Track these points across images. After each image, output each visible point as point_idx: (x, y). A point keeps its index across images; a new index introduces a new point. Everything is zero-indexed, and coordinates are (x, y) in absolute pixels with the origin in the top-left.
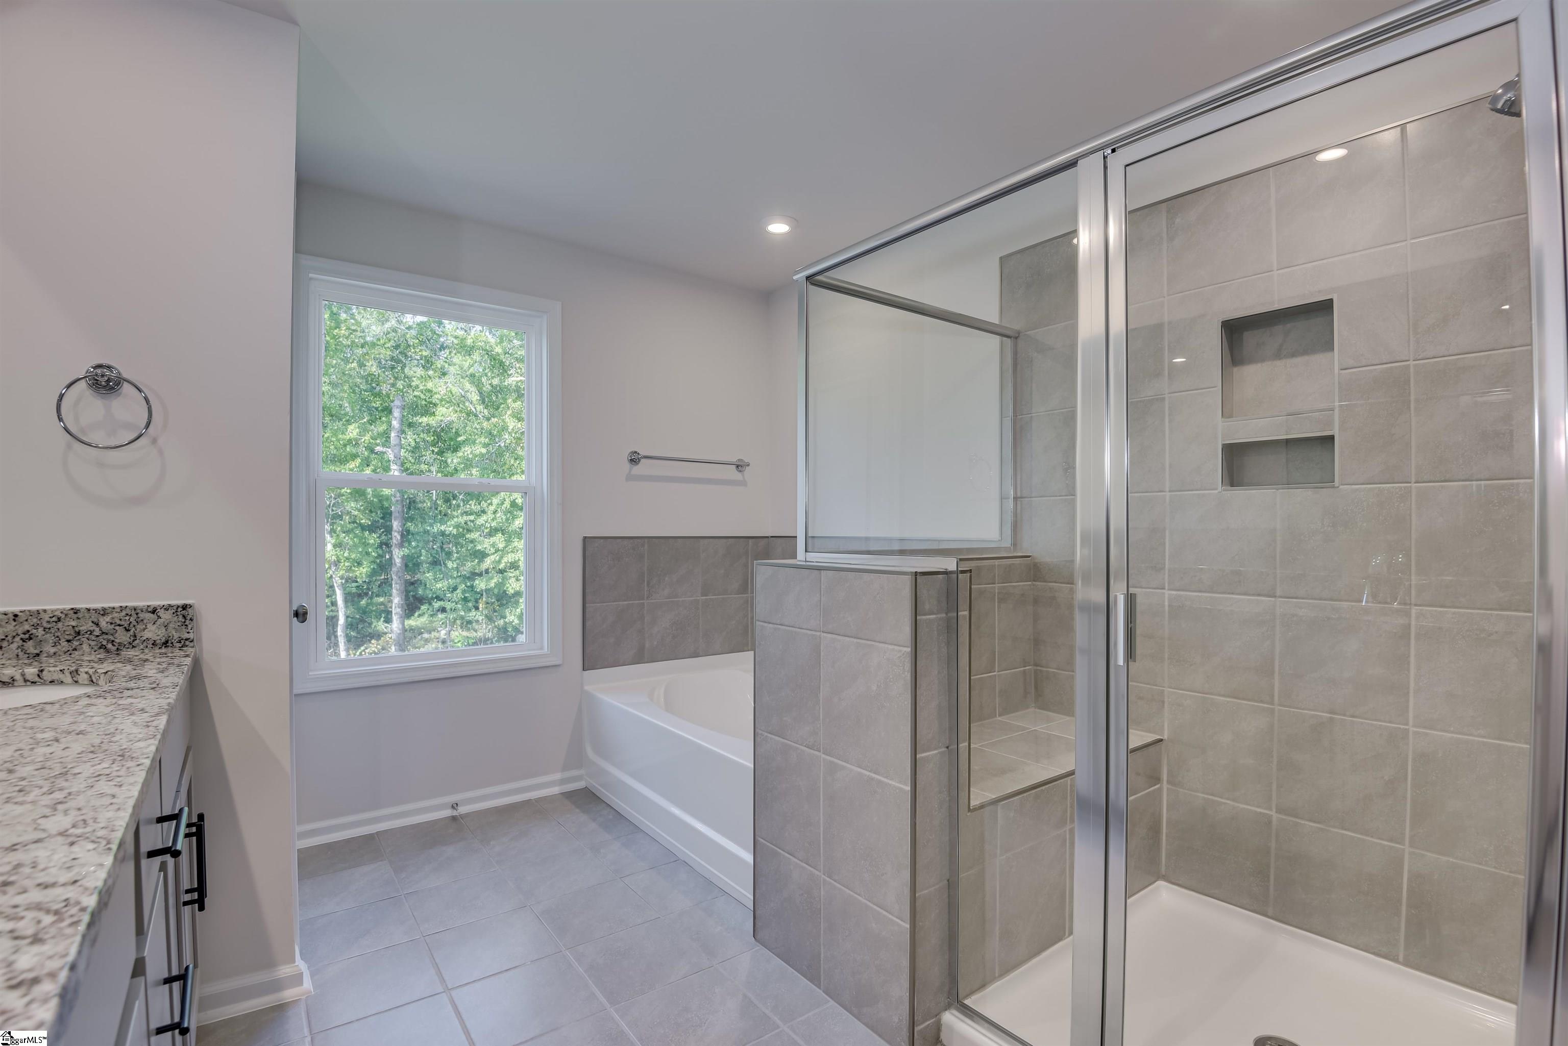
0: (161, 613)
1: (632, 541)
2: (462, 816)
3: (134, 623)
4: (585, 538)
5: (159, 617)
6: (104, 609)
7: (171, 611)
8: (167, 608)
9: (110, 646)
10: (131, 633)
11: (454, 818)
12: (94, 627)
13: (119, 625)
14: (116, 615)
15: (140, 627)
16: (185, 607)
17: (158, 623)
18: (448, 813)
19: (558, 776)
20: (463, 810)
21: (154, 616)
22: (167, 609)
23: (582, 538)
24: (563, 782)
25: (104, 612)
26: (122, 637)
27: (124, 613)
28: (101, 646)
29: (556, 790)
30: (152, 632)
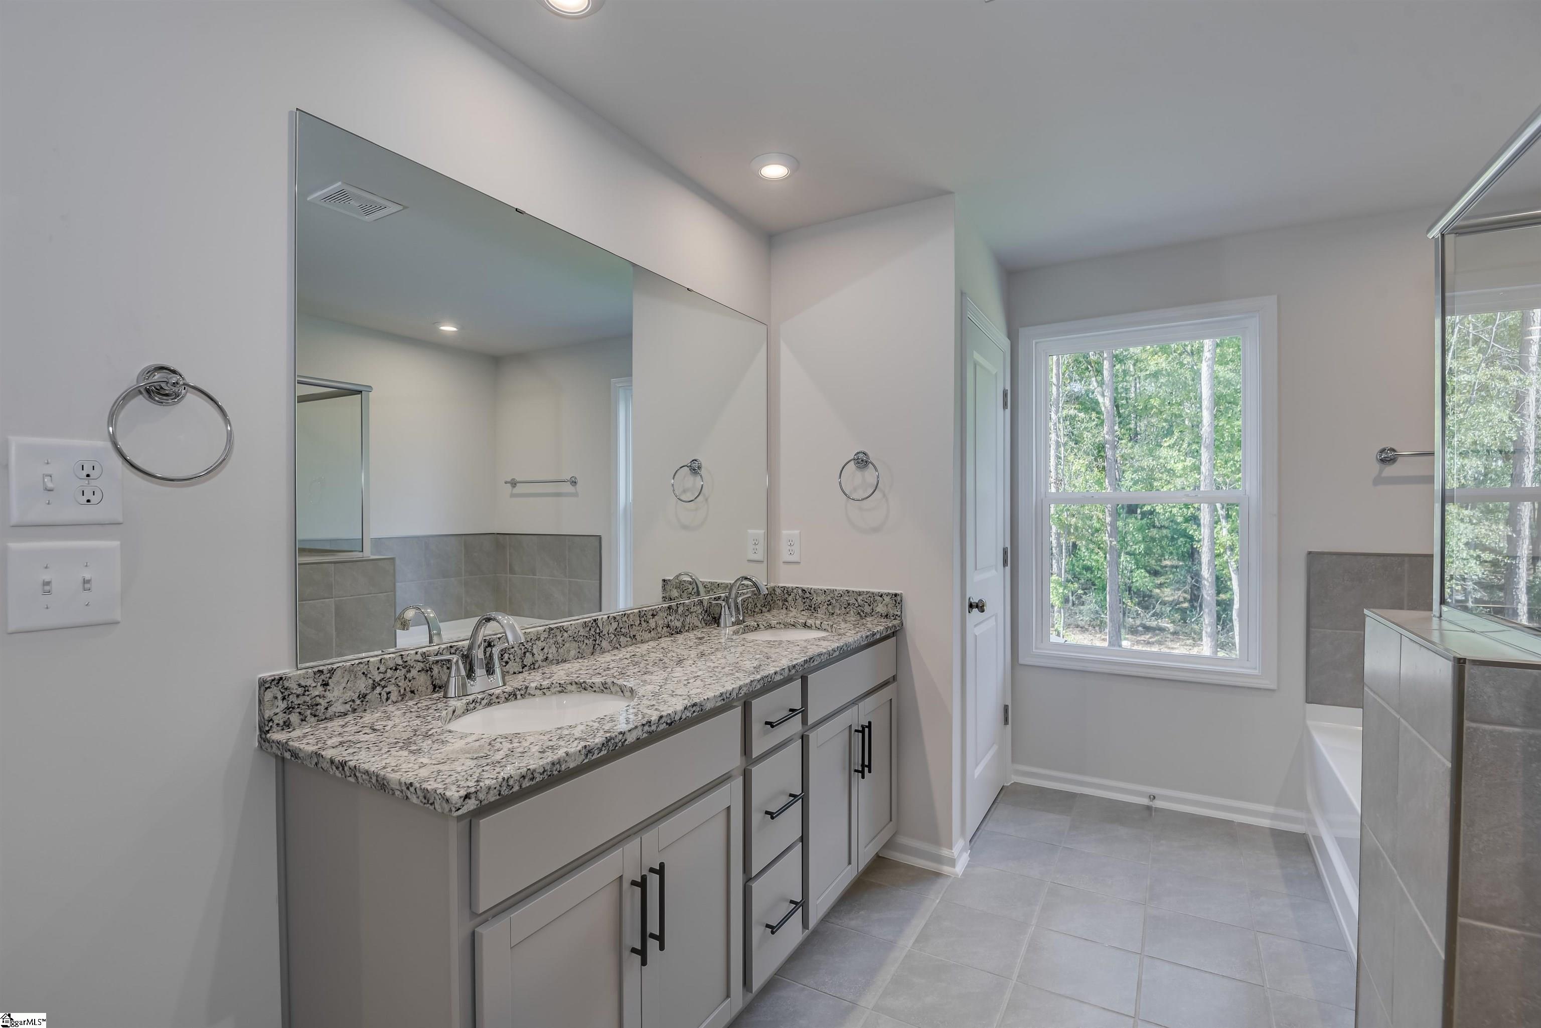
0: (885, 597)
1: (1382, 558)
2: (1157, 810)
3: (872, 602)
4: (1310, 553)
5: (884, 600)
6: (860, 592)
7: (889, 597)
8: (888, 594)
9: (862, 613)
10: (871, 607)
11: (1149, 808)
12: (855, 602)
13: (866, 602)
14: (865, 596)
15: (875, 604)
16: (896, 595)
17: (883, 603)
18: (1145, 801)
19: (1270, 809)
20: (1158, 804)
21: (881, 599)
22: (887, 596)
23: (1306, 552)
24: (1274, 817)
25: (860, 594)
26: (867, 609)
27: (868, 596)
28: (859, 613)
29: (1266, 823)
30: (881, 609)
